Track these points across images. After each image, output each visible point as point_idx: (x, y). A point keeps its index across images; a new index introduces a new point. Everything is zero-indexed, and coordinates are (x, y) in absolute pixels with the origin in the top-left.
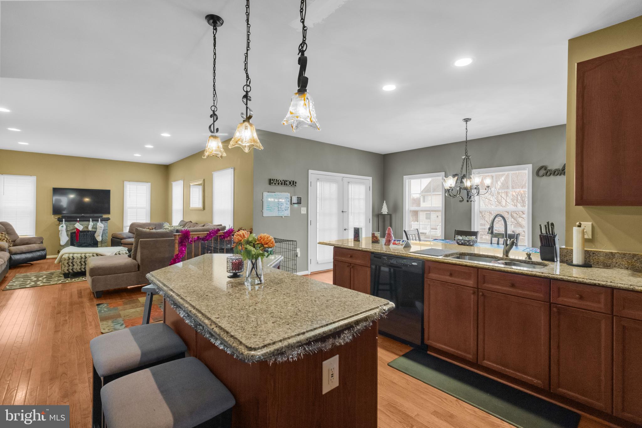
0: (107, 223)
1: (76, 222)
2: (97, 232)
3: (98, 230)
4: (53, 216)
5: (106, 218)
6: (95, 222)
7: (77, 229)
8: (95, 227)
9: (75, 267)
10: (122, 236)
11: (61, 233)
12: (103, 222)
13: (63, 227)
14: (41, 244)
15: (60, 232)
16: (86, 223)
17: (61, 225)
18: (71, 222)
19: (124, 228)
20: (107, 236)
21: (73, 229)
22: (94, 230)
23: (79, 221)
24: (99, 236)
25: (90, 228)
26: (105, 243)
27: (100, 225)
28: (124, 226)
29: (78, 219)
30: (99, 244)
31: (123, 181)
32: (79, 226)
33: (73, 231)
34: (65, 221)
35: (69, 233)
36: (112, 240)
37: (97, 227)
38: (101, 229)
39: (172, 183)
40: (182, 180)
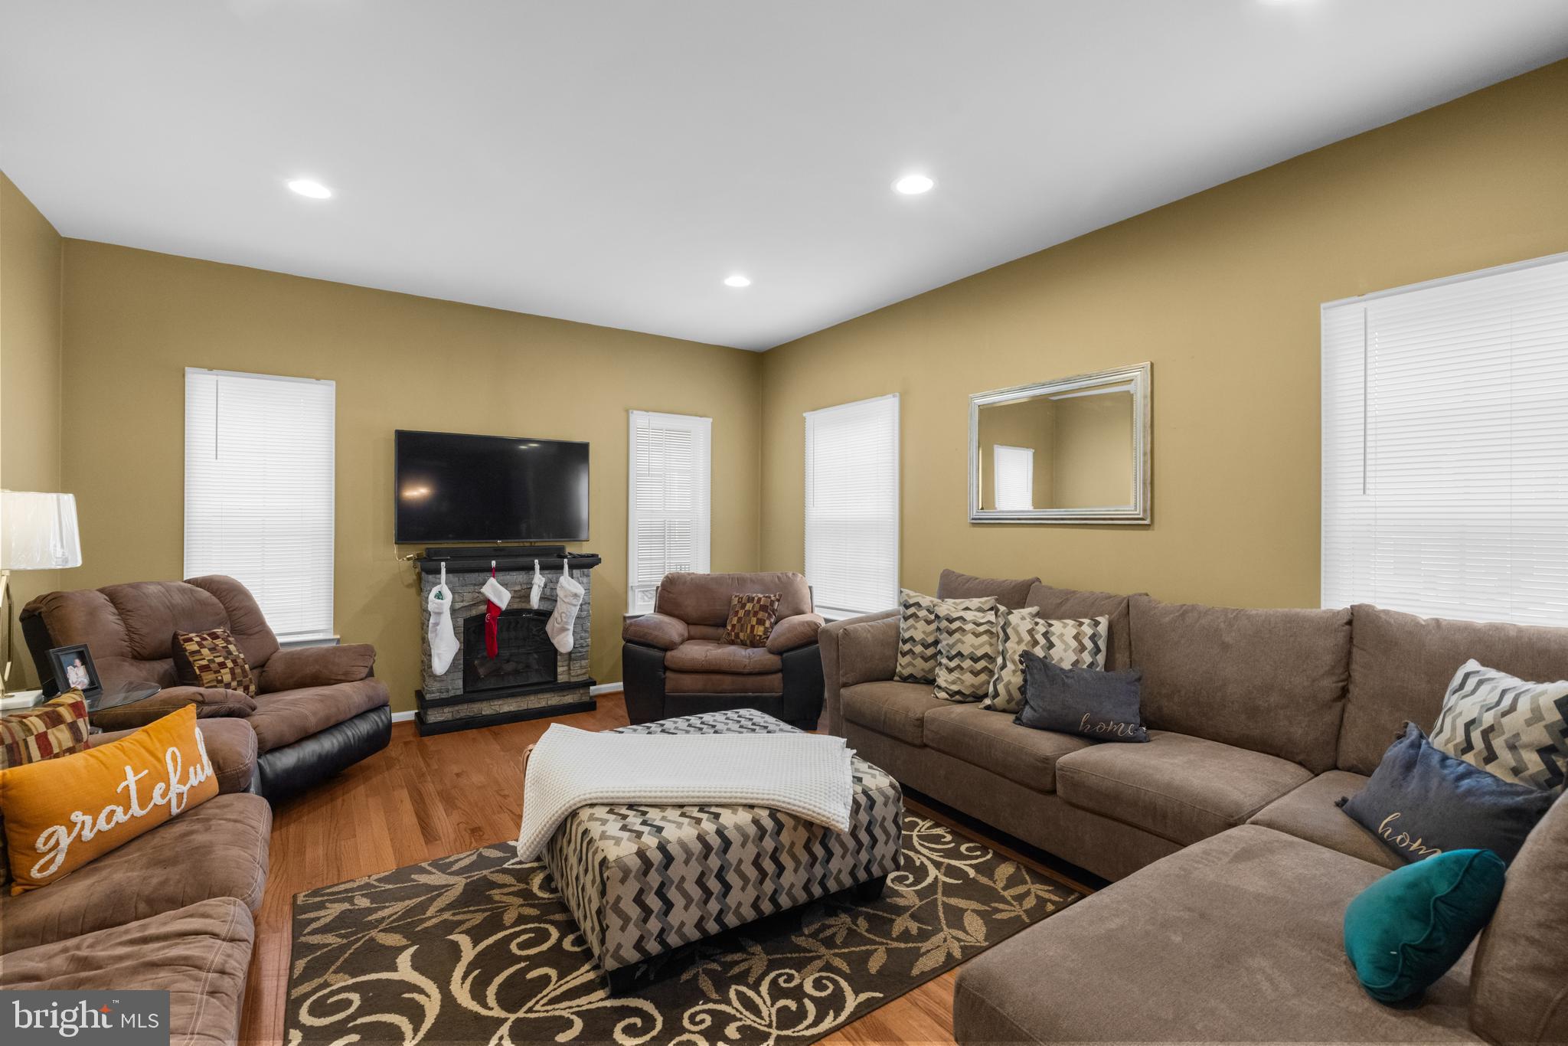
0: (588, 576)
1: (482, 576)
2: (556, 614)
3: (560, 607)
4: (395, 546)
5: (588, 557)
6: (550, 575)
7: (489, 603)
8: (549, 597)
9: (675, 917)
11: (436, 624)
12: (576, 572)
13: (442, 597)
14: (369, 682)
15: (432, 621)
16: (519, 577)
17: (435, 591)
18: (467, 575)
19: (630, 593)
20: (586, 631)
21: (474, 605)
22: (545, 606)
23: (498, 569)
24: (564, 630)
25: (535, 601)
26: (582, 658)
27: (569, 585)
28: (630, 585)
29: (494, 563)
30: (559, 664)
31: (627, 411)
32: (497, 592)
33: (474, 612)
34: (448, 572)
35: (461, 622)
36: (626, 654)
37: (560, 592)
38: (574, 602)
39: (804, 415)
40: (894, 396)
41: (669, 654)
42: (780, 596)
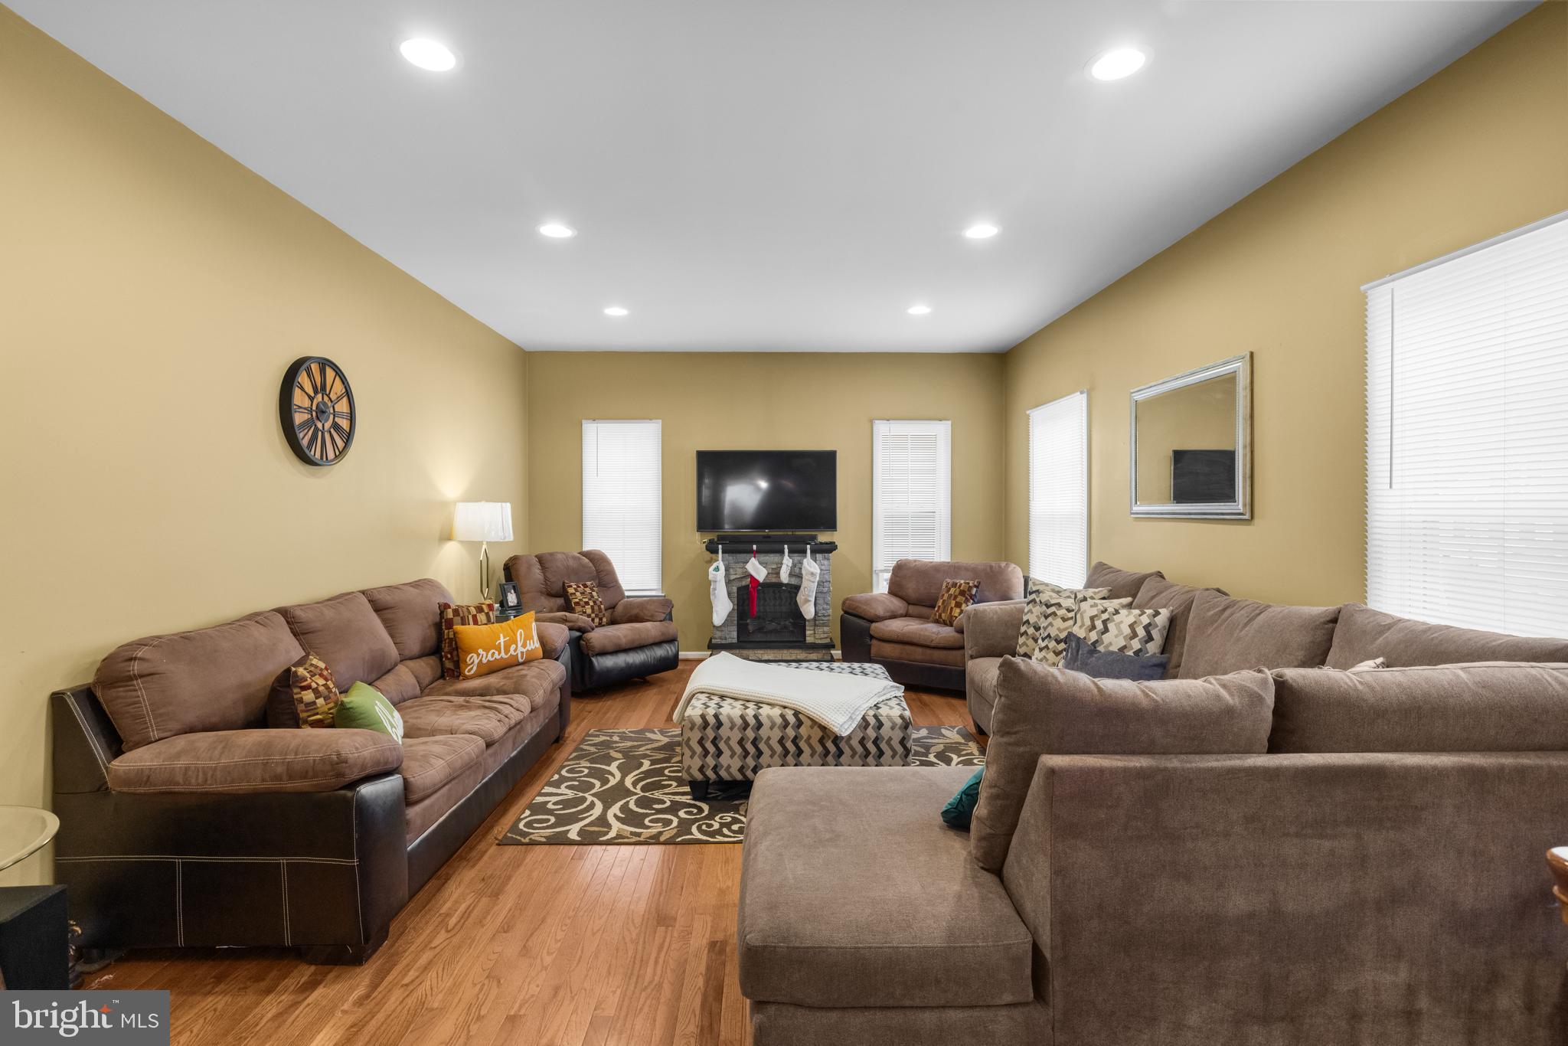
0: (828, 559)
1: (748, 555)
2: (802, 588)
3: (805, 583)
4: (698, 534)
5: (827, 543)
6: (797, 557)
7: (752, 577)
8: (796, 573)
10: (872, 611)
11: (715, 589)
12: (819, 556)
13: (718, 572)
14: (666, 623)
15: (712, 587)
16: (772, 558)
17: (715, 565)
18: (738, 555)
19: (874, 576)
20: (827, 604)
21: (744, 577)
22: (794, 581)
23: (758, 552)
24: (807, 601)
25: (784, 577)
26: (824, 625)
27: (811, 566)
28: (874, 569)
29: (755, 547)
30: (807, 628)
31: (871, 422)
32: (757, 569)
33: (744, 583)
34: (723, 553)
35: (735, 589)
36: (843, 620)
37: (803, 572)
38: (812, 579)
39: (1028, 412)
40: (1082, 393)
41: (874, 625)
42: (979, 583)
